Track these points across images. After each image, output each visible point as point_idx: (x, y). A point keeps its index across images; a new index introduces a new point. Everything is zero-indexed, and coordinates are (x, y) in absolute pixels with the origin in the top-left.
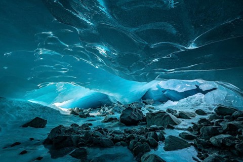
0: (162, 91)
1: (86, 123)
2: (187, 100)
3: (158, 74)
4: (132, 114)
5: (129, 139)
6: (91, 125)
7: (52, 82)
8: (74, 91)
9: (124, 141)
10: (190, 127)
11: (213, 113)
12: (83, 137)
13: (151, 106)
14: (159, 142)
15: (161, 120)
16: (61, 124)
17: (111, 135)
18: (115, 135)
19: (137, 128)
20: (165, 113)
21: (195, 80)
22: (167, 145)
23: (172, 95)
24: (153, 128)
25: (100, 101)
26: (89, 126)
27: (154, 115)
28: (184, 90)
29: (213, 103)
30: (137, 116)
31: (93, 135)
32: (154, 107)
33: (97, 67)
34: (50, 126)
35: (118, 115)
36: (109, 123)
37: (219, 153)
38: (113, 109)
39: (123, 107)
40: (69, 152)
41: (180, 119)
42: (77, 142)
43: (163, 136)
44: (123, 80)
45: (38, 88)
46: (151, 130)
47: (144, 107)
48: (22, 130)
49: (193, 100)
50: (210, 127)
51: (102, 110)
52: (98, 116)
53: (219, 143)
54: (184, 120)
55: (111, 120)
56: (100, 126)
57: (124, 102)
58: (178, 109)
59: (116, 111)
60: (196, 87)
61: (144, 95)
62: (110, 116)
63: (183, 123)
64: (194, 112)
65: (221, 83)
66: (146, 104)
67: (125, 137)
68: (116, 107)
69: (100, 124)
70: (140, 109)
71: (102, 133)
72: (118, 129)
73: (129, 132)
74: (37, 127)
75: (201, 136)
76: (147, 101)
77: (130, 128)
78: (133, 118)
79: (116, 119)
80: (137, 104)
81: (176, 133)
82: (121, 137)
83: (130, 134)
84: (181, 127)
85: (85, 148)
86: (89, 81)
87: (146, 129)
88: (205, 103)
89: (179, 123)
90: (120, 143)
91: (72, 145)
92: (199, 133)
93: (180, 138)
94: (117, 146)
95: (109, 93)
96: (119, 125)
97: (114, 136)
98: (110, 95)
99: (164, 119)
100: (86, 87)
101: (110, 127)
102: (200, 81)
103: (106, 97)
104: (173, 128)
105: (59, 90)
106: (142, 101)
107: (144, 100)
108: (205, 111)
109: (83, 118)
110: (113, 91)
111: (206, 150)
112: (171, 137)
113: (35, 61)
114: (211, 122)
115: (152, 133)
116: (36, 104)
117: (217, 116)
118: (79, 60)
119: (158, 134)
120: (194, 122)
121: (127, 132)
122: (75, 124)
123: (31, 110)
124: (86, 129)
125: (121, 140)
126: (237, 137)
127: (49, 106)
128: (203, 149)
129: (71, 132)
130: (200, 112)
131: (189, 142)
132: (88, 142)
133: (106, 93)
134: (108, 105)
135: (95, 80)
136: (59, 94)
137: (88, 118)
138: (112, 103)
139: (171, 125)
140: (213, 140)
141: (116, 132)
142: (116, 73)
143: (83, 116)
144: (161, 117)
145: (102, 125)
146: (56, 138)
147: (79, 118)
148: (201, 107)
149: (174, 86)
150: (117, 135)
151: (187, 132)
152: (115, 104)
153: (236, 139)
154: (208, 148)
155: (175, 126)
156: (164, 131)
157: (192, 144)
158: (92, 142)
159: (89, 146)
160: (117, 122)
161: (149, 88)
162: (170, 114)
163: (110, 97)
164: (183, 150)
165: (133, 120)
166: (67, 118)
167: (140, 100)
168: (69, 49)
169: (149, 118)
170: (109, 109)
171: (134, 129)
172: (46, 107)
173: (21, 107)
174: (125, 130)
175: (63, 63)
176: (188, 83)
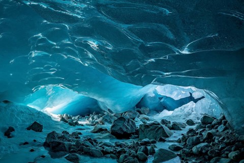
0: (159, 98)
1: (75, 131)
2: (181, 109)
3: (155, 77)
4: (124, 125)
5: (120, 153)
6: (80, 134)
7: (42, 85)
8: (62, 95)
9: (114, 154)
10: (179, 139)
11: (199, 123)
12: (74, 145)
13: (145, 116)
14: (149, 156)
15: (154, 133)
16: (54, 130)
17: (101, 146)
18: (105, 147)
19: (129, 142)
20: (159, 124)
21: (189, 87)
22: (156, 158)
23: (168, 103)
24: (145, 142)
25: (89, 107)
26: (79, 135)
27: (147, 126)
28: (180, 97)
29: (200, 112)
30: (129, 128)
31: (83, 145)
32: (149, 117)
33: (86, 65)
34: (46, 131)
35: (108, 126)
36: (99, 134)
37: (196, 160)
38: (103, 118)
39: (115, 116)
40: (64, 155)
41: (172, 131)
42: (70, 148)
43: (154, 150)
44: (116, 81)
45: (32, 92)
46: (142, 144)
47: (138, 117)
48: (27, 132)
49: (185, 109)
50: (195, 137)
51: (91, 119)
52: (87, 125)
53: (198, 151)
54: (176, 131)
55: (101, 130)
56: (89, 136)
57: (116, 110)
58: (172, 119)
59: (106, 120)
60: (189, 95)
61: (139, 103)
62: (99, 126)
63: (174, 135)
64: (185, 122)
65: (208, 91)
66: (141, 113)
67: (115, 151)
68: (106, 116)
69: (90, 134)
70: (134, 119)
71: (92, 143)
72: (108, 141)
73: (120, 146)
74: (36, 131)
75: (187, 146)
76: (142, 109)
77: (121, 142)
78: (125, 130)
79: (106, 130)
80: (131, 114)
81: (166, 146)
82: (112, 150)
83: (121, 147)
84: (172, 139)
85: (77, 155)
86: (77, 82)
87: (137, 143)
88: (195, 112)
89: (171, 134)
90: (109, 155)
91: (66, 151)
92: (186, 143)
93: (169, 150)
94: (107, 157)
95: (99, 97)
96: (110, 137)
97: (103, 148)
98: (100, 100)
99: (156, 132)
100: (74, 90)
101: (99, 138)
102: (193, 88)
103: (96, 102)
104: (164, 141)
105: (49, 94)
106: (136, 109)
107: (139, 109)
108: (194, 121)
109: (72, 126)
110: (104, 96)
111: (188, 158)
112: (161, 150)
113: (29, 64)
114: (197, 131)
115: (143, 147)
116: (33, 109)
117: (202, 125)
118: (66, 57)
119: (149, 148)
120: (183, 133)
121: (118, 146)
122: (66, 132)
123: (30, 114)
124: (76, 138)
125: (111, 152)
126: (211, 144)
127: (42, 111)
128: (185, 158)
129: (64, 138)
130: (190, 123)
131: (176, 153)
132: (79, 150)
133: (95, 98)
134: (97, 113)
135: (84, 81)
136: (49, 98)
137: (77, 127)
138: (102, 110)
139: (163, 138)
140: (194, 149)
141: (106, 144)
142: (108, 72)
143: (72, 124)
144: (154, 129)
145: (92, 136)
146: (52, 143)
147: (69, 125)
148: (191, 117)
149: (171, 93)
150: (107, 147)
151: (176, 143)
152: (105, 111)
153: (210, 146)
154: (189, 156)
155: (167, 139)
156: (155, 144)
157: (178, 155)
158: (82, 151)
159: (80, 154)
160: (108, 134)
161: (145, 93)
162: (164, 126)
163: (100, 104)
164: (170, 160)
165: (125, 133)
166: (58, 124)
167: (134, 108)
168: (56, 47)
169: (142, 131)
170: (99, 118)
171: (126, 143)
172: (40, 112)
173: (23, 111)
174: (116, 143)
175: (51, 63)
176: (183, 90)
